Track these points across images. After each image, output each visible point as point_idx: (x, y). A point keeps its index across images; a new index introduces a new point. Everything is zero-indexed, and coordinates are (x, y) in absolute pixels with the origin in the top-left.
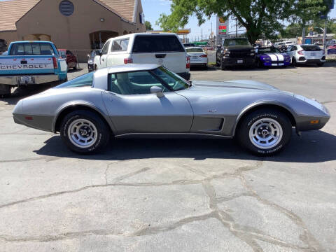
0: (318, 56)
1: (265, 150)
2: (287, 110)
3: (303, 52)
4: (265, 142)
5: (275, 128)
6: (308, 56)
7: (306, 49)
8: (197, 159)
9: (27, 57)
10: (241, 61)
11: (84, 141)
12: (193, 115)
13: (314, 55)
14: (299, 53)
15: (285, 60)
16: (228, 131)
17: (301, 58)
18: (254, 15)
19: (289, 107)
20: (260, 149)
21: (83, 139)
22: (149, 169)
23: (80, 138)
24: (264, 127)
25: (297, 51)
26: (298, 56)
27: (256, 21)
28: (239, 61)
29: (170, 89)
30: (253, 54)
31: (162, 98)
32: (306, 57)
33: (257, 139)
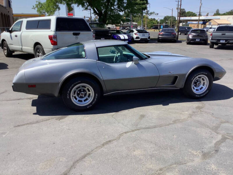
0: (146, 36)
3: (138, 34)
5: (204, 80)
6: (141, 36)
7: (139, 31)
8: (164, 105)
11: (81, 101)
13: (144, 35)
14: (135, 34)
15: (129, 39)
16: (180, 84)
17: (137, 38)
21: (81, 99)
23: (78, 99)
25: (134, 33)
26: (135, 36)
30: (110, 34)
32: (140, 37)
33: (194, 89)
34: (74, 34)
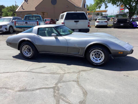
1: (97, 64)
2: (107, 47)
4: (97, 60)
5: (102, 54)
8: (68, 65)
9: (28, 21)
10: (123, 25)
12: (68, 46)
16: (81, 54)
18: (132, 4)
19: (107, 45)
20: (95, 63)
22: (46, 67)
23: (27, 53)
24: (97, 54)
27: (133, 7)
28: (121, 25)
29: (61, 35)
30: (128, 22)
31: (56, 38)
33: (94, 59)
34: (75, 22)
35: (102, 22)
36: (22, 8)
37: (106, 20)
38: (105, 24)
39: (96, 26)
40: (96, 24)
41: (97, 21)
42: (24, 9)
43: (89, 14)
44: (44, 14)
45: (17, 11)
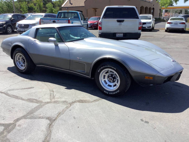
1: (109, 92)
4: (111, 86)
5: (117, 77)
11: (22, 66)
12: (70, 59)
20: (106, 90)
22: (34, 87)
33: (106, 83)
35: (176, 24)
36: (70, 2)
37: (184, 21)
38: (181, 27)
39: (166, 29)
40: (167, 26)
41: (169, 21)
42: (72, 4)
43: (166, 11)
44: (96, 11)
45: (62, 6)
